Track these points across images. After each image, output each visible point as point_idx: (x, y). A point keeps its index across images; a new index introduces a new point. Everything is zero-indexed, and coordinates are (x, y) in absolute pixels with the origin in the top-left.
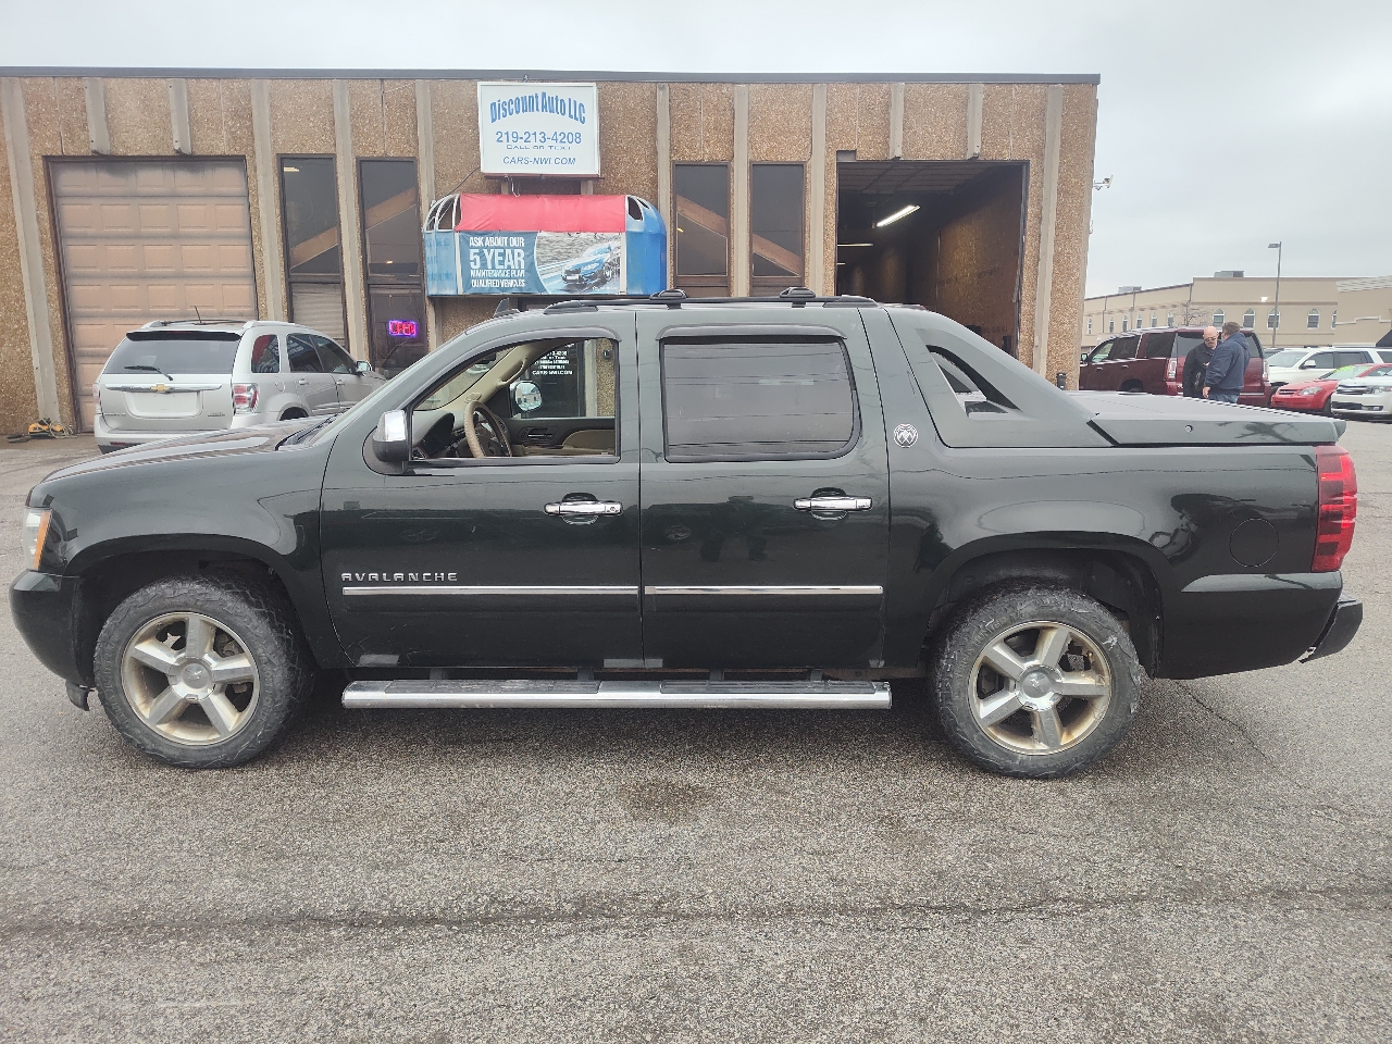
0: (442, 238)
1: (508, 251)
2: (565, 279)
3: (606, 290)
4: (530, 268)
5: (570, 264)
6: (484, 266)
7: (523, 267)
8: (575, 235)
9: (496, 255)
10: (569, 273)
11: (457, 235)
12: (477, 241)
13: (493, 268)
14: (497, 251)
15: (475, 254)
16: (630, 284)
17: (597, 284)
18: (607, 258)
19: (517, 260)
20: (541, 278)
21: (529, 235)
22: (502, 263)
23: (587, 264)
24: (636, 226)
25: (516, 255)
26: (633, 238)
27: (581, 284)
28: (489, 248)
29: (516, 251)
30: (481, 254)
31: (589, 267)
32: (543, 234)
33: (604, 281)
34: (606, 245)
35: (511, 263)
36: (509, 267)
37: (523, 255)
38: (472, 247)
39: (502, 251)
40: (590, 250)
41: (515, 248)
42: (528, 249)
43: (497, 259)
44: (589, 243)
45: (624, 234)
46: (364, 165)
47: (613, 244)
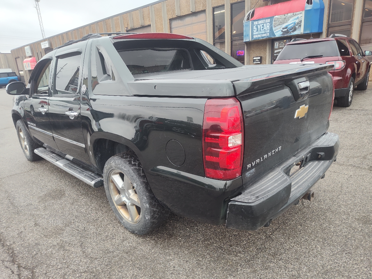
0: (247, 23)
1: (265, 24)
2: (282, 31)
3: (296, 33)
4: (271, 29)
5: (284, 26)
6: (257, 30)
7: (269, 29)
8: (286, 15)
9: (261, 26)
10: (283, 29)
11: (251, 22)
12: (256, 23)
13: (260, 31)
14: (262, 25)
15: (255, 27)
16: (304, 30)
17: (293, 31)
18: (297, 21)
19: (267, 27)
20: (275, 32)
21: (271, 18)
22: (263, 29)
23: (289, 25)
24: (309, 7)
25: (267, 25)
26: (307, 12)
27: (287, 32)
28: (259, 24)
29: (267, 24)
30: (257, 27)
31: (291, 26)
32: (276, 16)
33: (295, 30)
34: (296, 17)
35: (265, 28)
36: (265, 30)
37: (269, 25)
38: (255, 25)
39: (263, 25)
40: (291, 19)
41: (267, 23)
42: (271, 23)
43: (262, 27)
44: (291, 17)
45: (304, 11)
46: (233, 5)
47: (299, 16)
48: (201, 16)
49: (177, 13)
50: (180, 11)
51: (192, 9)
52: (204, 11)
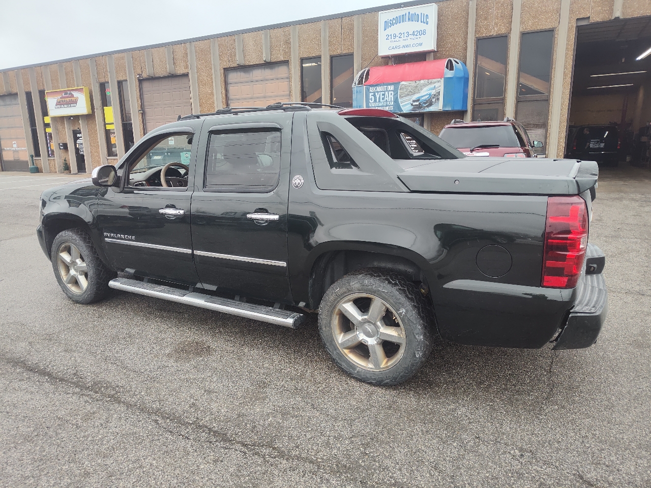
0: (359, 89)
1: (387, 93)
2: (412, 105)
3: (432, 109)
4: (396, 101)
5: (415, 97)
6: (375, 101)
7: (392, 100)
8: (418, 82)
9: (381, 95)
10: (414, 101)
11: (365, 86)
12: (372, 89)
13: (379, 101)
14: (382, 93)
15: (372, 95)
16: (444, 105)
17: (427, 106)
18: (433, 92)
19: (390, 97)
20: (401, 105)
21: (396, 84)
22: (383, 99)
23: (422, 96)
24: (449, 74)
25: (390, 94)
26: (448, 81)
27: (419, 106)
28: (378, 92)
29: (390, 92)
30: (374, 95)
31: (424, 98)
32: (403, 83)
33: (431, 104)
34: (432, 86)
35: (387, 99)
36: (386, 100)
37: (393, 95)
38: (371, 92)
39: (384, 93)
40: (425, 89)
41: (390, 91)
42: (395, 91)
43: (381, 97)
44: (425, 85)
45: (443, 79)
46: (333, 58)
47: (437, 85)
48: (282, 71)
49: (239, 60)
50: (244, 57)
51: (265, 57)
52: (286, 63)
